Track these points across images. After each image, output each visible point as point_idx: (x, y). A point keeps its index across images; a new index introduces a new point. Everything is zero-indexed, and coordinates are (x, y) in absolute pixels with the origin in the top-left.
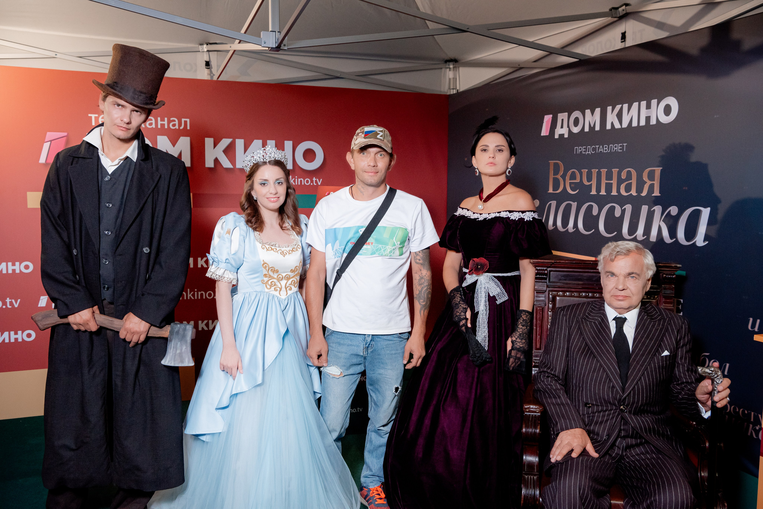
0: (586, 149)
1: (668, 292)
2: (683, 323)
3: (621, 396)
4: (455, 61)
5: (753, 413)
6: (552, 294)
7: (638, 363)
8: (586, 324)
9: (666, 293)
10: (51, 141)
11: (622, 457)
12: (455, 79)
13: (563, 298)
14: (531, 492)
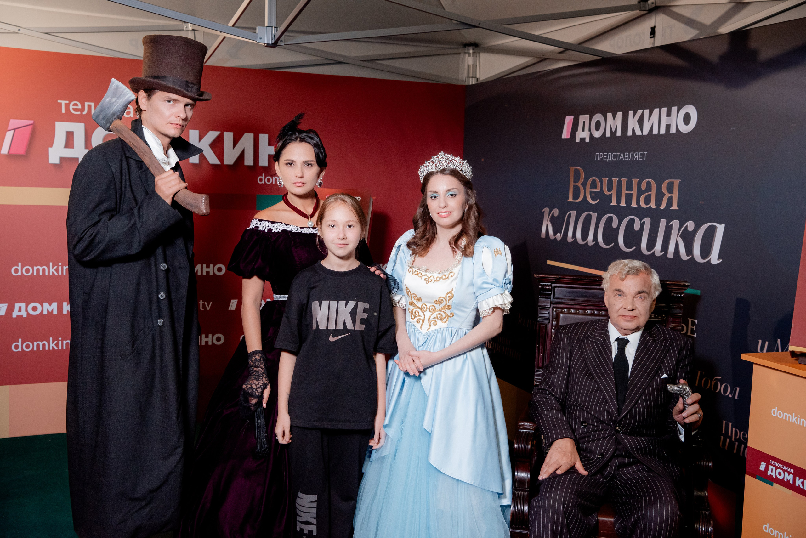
0: (607, 155)
1: (677, 311)
2: (686, 344)
3: (616, 418)
6: (556, 310)
7: (636, 385)
8: (588, 344)
9: (675, 312)
10: (15, 129)
11: (614, 476)
12: (475, 66)
13: (567, 315)
14: (520, 507)
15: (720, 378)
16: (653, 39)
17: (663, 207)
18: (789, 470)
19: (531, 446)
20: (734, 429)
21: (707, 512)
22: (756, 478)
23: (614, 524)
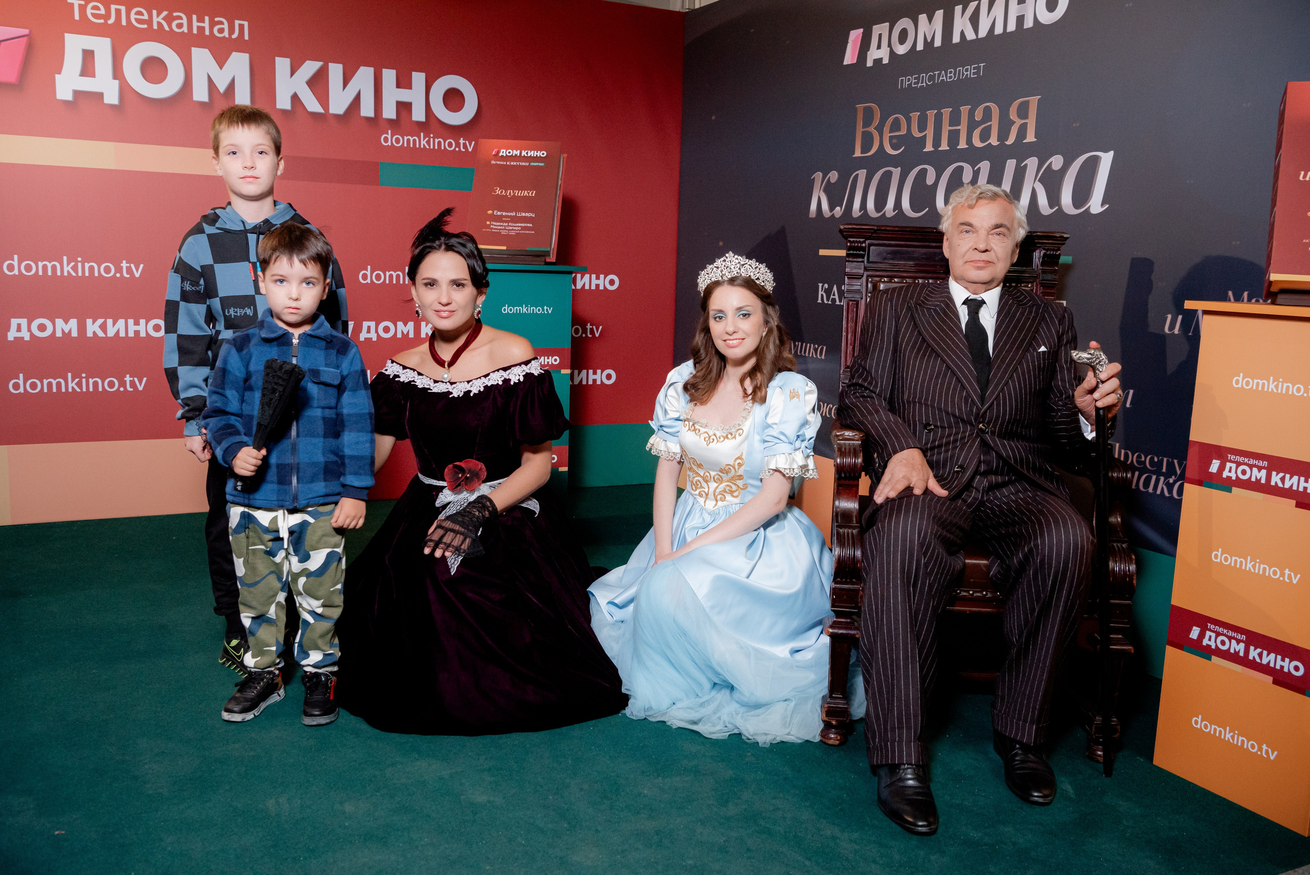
0: (918, 78)
1: (1049, 277)
3: (978, 409)
5: (1165, 459)
6: (872, 280)
7: (1003, 361)
8: (923, 312)
9: (1045, 278)
11: (982, 503)
14: (849, 551)
17: (1010, 141)
18: (1258, 464)
20: (1123, 451)
21: (1124, 544)
22: (1202, 486)
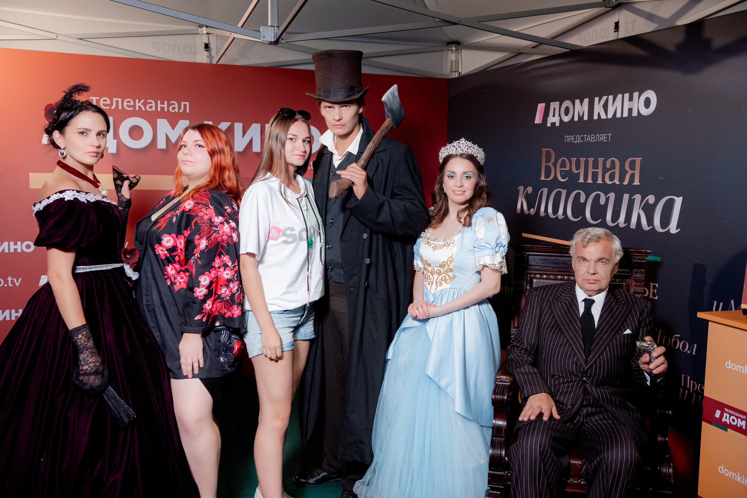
0: (575, 137)
1: (639, 276)
2: (646, 306)
3: (584, 368)
4: (457, 43)
6: (530, 276)
7: (601, 339)
8: (558, 304)
9: (636, 276)
11: (583, 423)
12: (457, 61)
13: (539, 280)
14: (498, 452)
15: (678, 336)
16: (617, 32)
17: (626, 183)
18: (742, 417)
19: (508, 397)
20: (692, 382)
21: (667, 455)
22: (711, 425)
23: (581, 466)
